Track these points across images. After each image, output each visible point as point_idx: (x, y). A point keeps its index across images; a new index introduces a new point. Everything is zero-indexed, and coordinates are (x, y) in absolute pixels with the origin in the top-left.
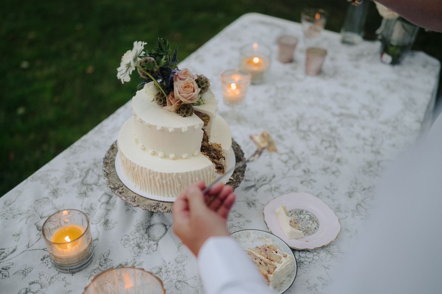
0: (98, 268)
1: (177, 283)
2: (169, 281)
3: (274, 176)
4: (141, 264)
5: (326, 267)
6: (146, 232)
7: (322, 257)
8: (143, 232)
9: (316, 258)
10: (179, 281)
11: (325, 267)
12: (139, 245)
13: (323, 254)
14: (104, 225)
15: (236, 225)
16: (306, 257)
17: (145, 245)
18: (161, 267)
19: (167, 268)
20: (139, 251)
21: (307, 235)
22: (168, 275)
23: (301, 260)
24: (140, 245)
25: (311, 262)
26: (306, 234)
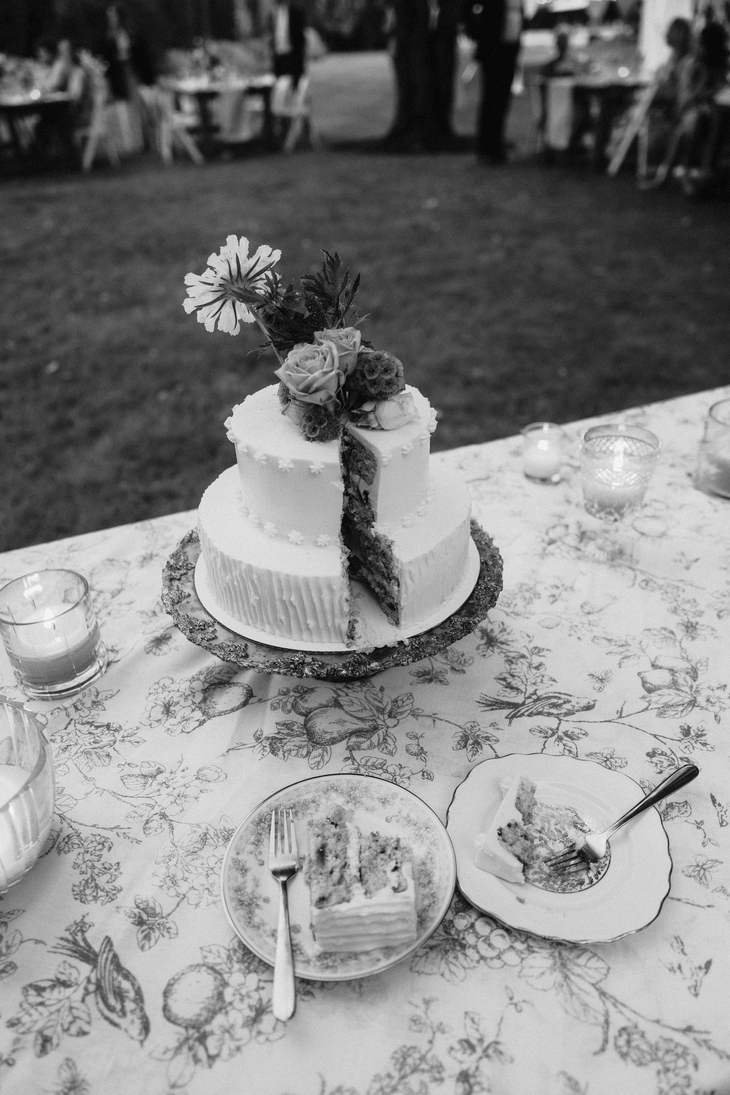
0: (66, 709)
1: (157, 817)
2: (148, 805)
3: (589, 708)
4: (138, 742)
5: (515, 1001)
6: (205, 691)
7: (531, 967)
8: (198, 685)
9: (511, 958)
10: (163, 816)
11: (511, 999)
12: (170, 706)
13: (541, 959)
14: (152, 641)
15: (390, 770)
16: (487, 940)
17: (181, 711)
18: (162, 768)
19: (173, 776)
20: (160, 716)
21: (541, 885)
22: (159, 790)
23: (464, 939)
24: (172, 708)
25: (488, 960)
26: (540, 882)
